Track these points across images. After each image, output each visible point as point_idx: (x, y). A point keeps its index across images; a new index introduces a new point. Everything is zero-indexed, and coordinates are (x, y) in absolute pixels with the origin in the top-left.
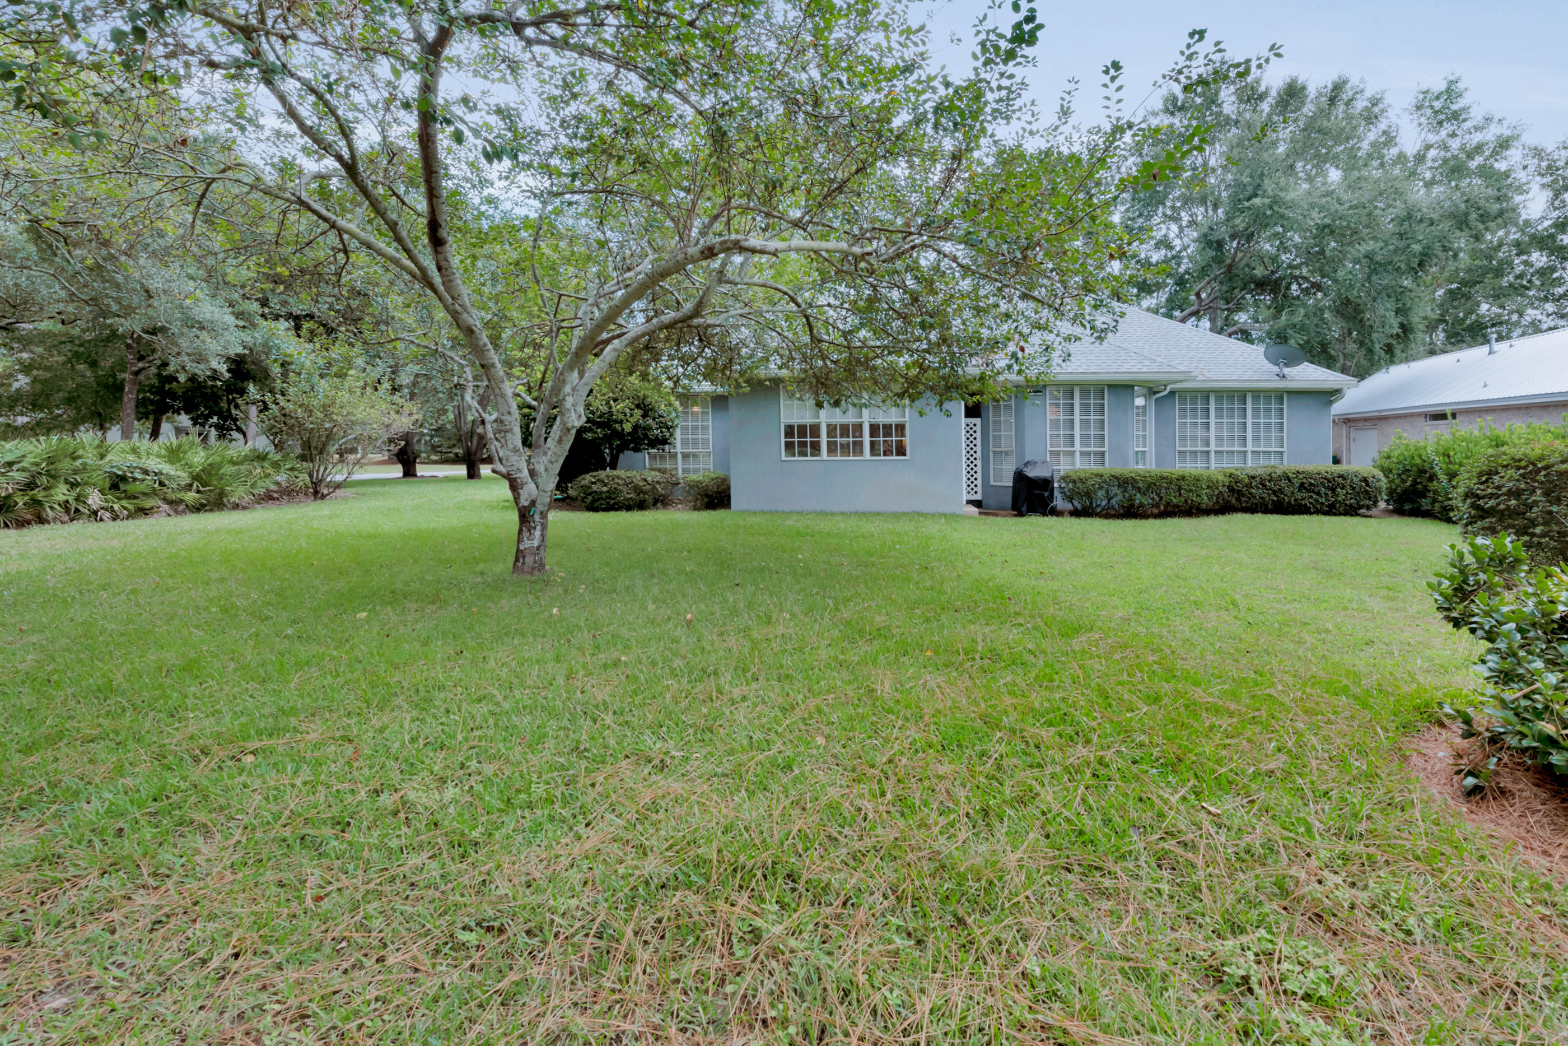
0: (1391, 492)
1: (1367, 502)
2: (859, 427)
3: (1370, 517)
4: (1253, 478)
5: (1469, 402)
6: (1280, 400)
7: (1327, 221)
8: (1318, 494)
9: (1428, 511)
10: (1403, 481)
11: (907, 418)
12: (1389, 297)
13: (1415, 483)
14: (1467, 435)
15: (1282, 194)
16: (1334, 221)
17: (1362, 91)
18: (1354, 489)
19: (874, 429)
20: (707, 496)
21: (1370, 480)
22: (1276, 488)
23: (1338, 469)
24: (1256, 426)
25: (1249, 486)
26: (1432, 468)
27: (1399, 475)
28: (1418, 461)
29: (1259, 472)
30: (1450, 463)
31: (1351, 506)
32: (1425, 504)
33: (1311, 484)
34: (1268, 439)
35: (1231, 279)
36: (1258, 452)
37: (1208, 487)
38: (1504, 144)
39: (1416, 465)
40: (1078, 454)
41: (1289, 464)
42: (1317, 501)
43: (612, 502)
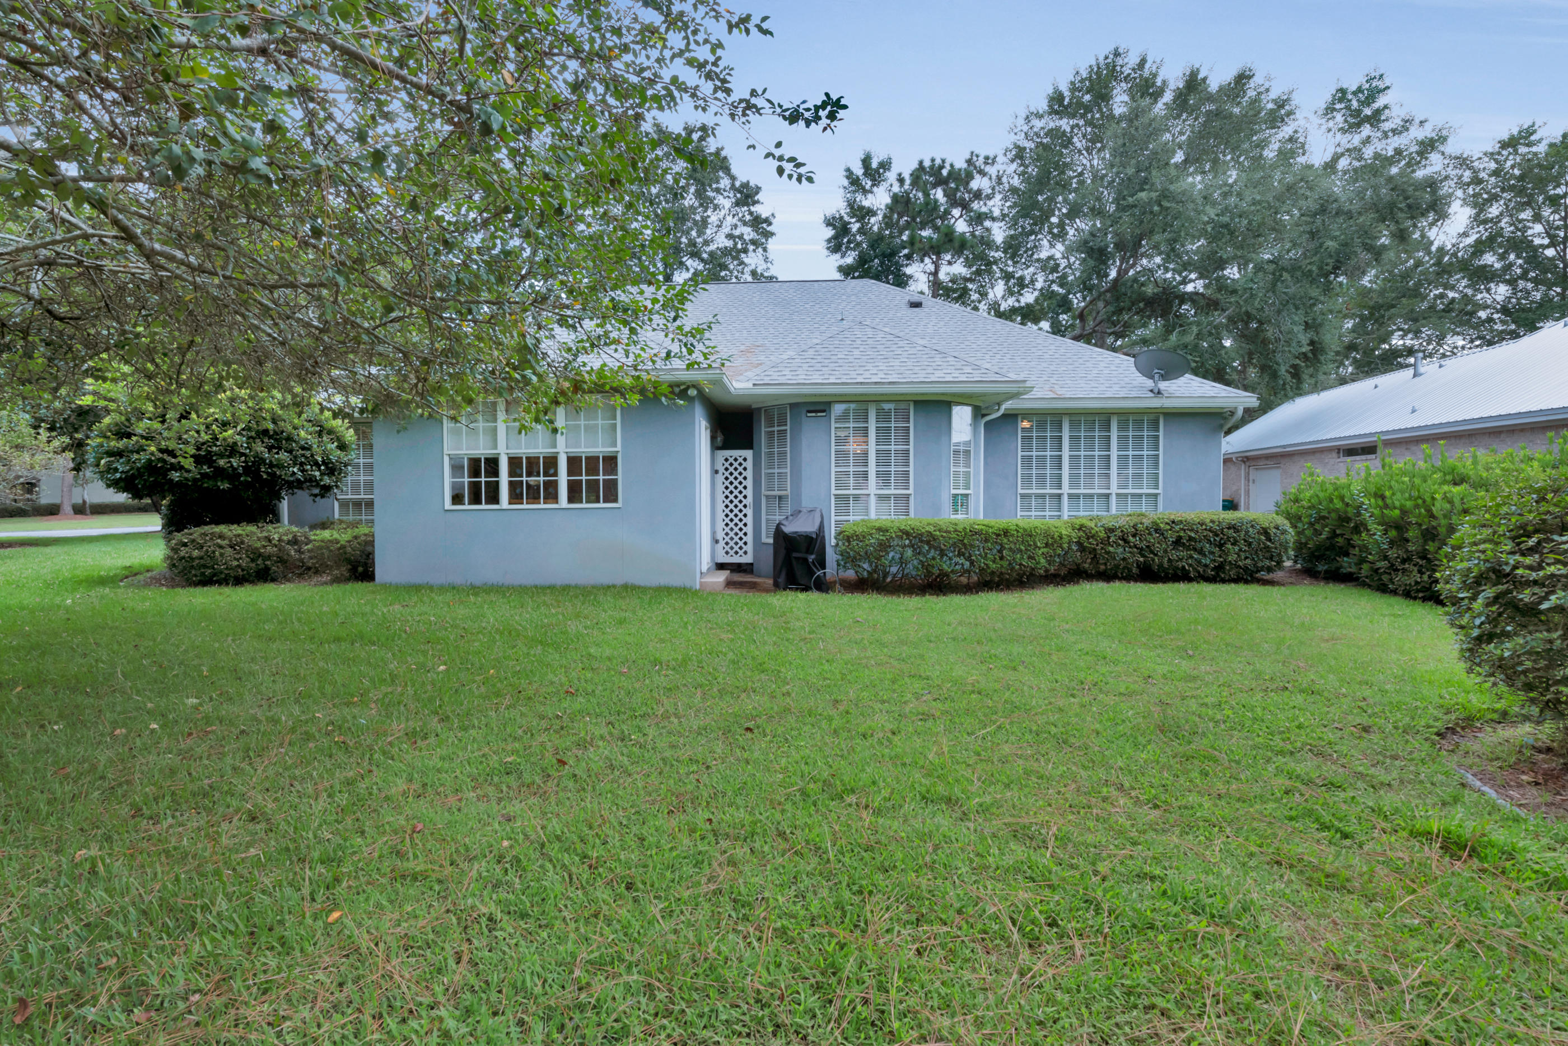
0: (1300, 546)
1: (1267, 563)
2: (551, 462)
3: (1271, 583)
4: (1112, 530)
5: (1394, 431)
6: (1155, 425)
7: (1225, 219)
8: (1201, 552)
9: (1351, 574)
10: (1317, 533)
11: (619, 448)
12: (1297, 308)
13: (1334, 535)
14: (1409, 467)
15: (1172, 188)
16: (1232, 219)
17: (1267, 90)
18: (1250, 544)
19: (574, 463)
20: (348, 561)
21: (1272, 531)
22: (1143, 544)
23: (1230, 516)
24: (1123, 460)
25: (1106, 542)
26: (1359, 514)
27: (1311, 524)
28: (1338, 505)
29: (1122, 522)
30: (1386, 506)
31: (1246, 569)
32: (1347, 564)
33: (1191, 539)
34: (1138, 477)
35: (1117, 299)
36: (1126, 495)
37: (1047, 545)
38: (1428, 146)
39: (1336, 510)
40: (873, 500)
41: (1163, 512)
42: (1199, 562)
43: (208, 572)
